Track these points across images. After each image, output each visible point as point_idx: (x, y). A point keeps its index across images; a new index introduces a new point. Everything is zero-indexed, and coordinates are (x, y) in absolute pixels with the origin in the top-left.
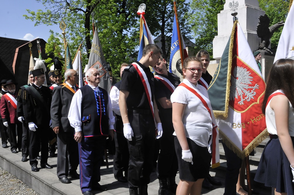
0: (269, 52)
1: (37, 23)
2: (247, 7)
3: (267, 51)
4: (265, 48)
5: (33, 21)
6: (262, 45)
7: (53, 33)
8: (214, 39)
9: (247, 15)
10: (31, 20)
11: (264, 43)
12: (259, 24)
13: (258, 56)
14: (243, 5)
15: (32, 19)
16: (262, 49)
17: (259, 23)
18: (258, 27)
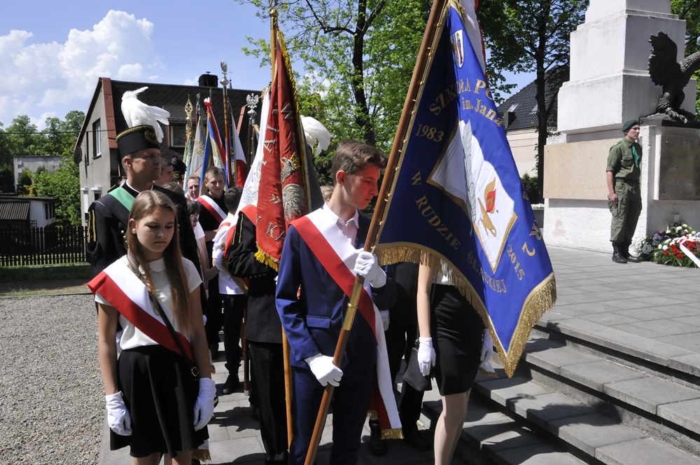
0: (676, 118)
1: (264, 60)
2: (629, 16)
3: (671, 116)
4: (669, 109)
5: (258, 57)
6: (664, 102)
7: (299, 76)
8: (560, 88)
9: (626, 34)
10: (254, 56)
11: (668, 98)
12: (652, 55)
13: (632, 130)
14: (622, 12)
15: (256, 52)
16: (662, 111)
17: (653, 53)
18: (651, 60)
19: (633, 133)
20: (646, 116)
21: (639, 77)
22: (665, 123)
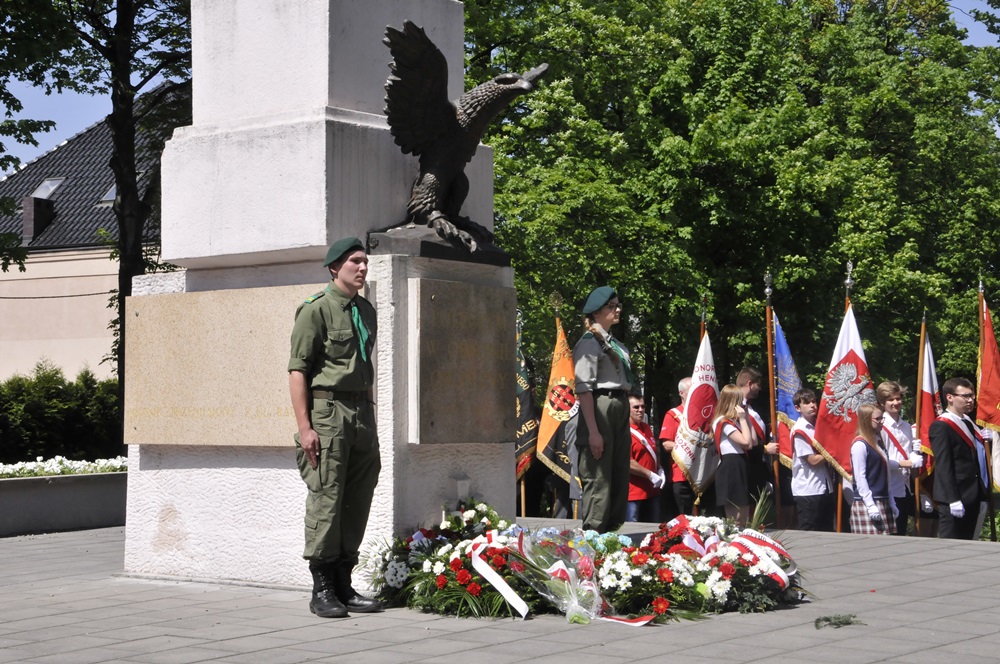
0: (452, 238)
3: (441, 232)
4: (435, 214)
6: (424, 198)
9: (331, 16)
11: (434, 188)
12: (392, 77)
13: (348, 264)
16: (420, 218)
17: (394, 73)
18: (391, 90)
19: (350, 271)
20: (385, 230)
21: (365, 130)
22: (428, 249)
